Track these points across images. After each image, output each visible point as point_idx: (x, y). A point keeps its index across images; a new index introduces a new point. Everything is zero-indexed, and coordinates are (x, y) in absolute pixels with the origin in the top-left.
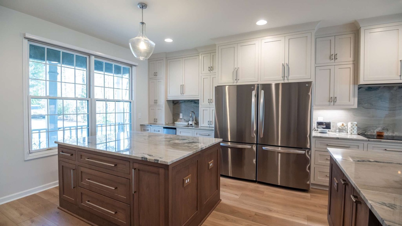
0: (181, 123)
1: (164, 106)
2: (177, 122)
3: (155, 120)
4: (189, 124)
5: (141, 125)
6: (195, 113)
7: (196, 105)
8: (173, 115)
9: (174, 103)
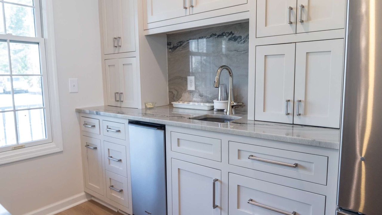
0: (191, 105)
1: (137, 54)
2: (181, 103)
3: (119, 97)
4: (212, 109)
5: (79, 111)
6: (234, 72)
7: (235, 45)
8: (169, 81)
9: (172, 46)
